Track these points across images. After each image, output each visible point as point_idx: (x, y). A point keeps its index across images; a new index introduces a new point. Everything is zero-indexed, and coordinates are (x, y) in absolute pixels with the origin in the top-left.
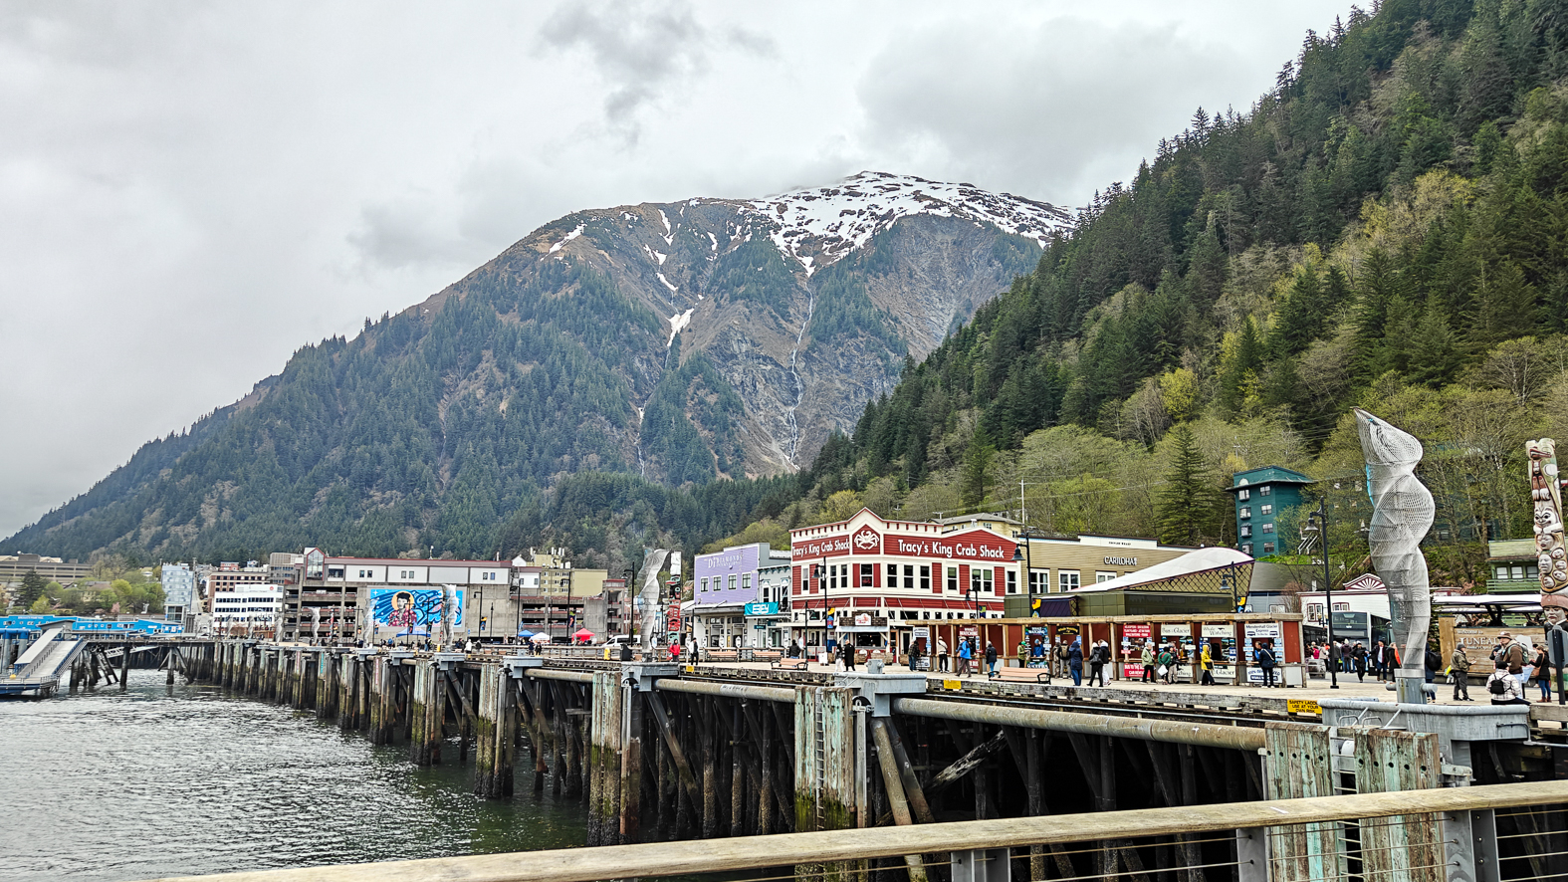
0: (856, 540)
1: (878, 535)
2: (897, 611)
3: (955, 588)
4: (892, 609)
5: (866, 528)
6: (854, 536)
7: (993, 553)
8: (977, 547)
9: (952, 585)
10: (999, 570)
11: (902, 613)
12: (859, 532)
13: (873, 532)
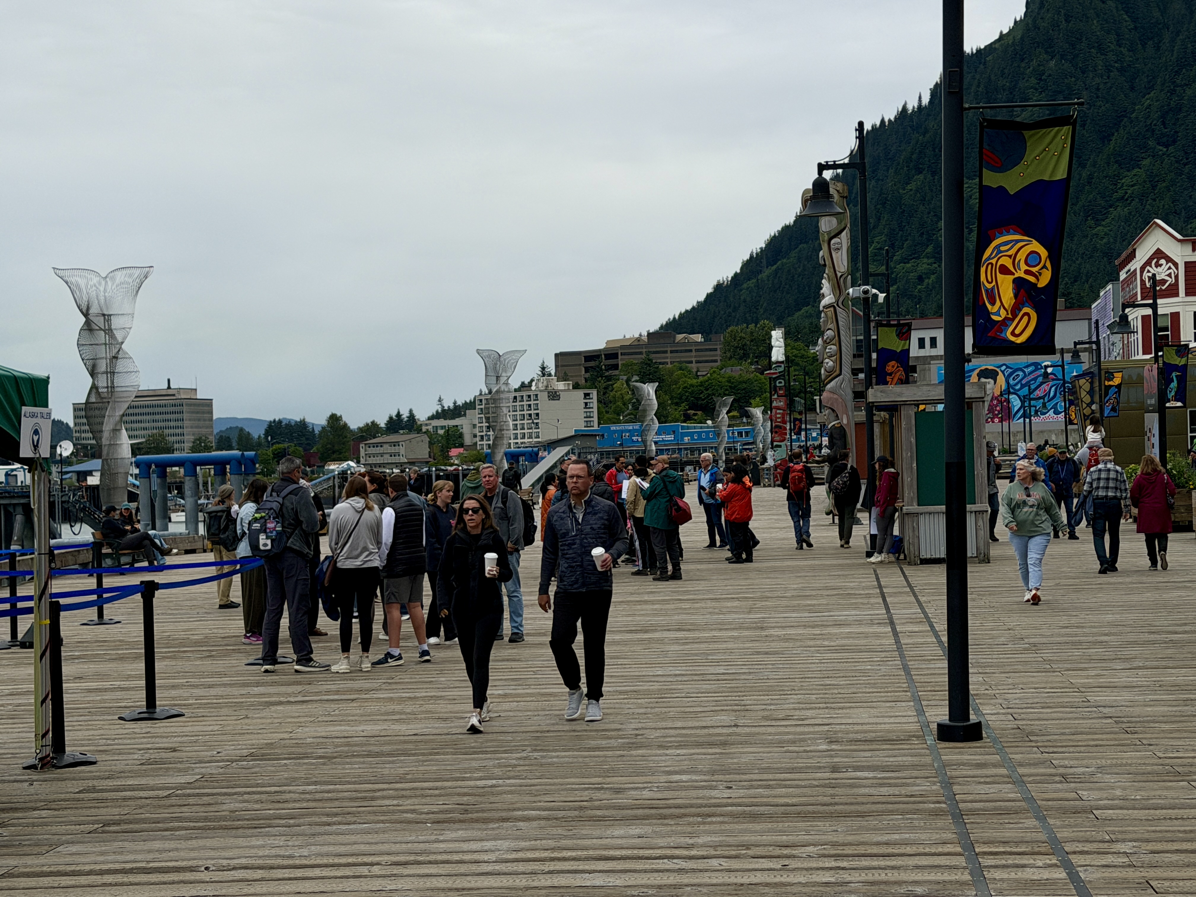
0: (1146, 275)
1: (1176, 265)
5: (1159, 254)
6: (1143, 269)
12: (1148, 263)
13: (1169, 260)
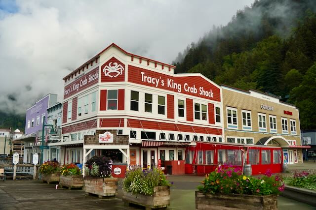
0: (105, 70)
1: (124, 66)
2: (139, 131)
3: (183, 116)
4: (134, 129)
5: (113, 60)
7: (207, 94)
8: (197, 87)
9: (181, 114)
10: (211, 106)
11: (143, 133)
12: (107, 64)
13: (119, 63)
